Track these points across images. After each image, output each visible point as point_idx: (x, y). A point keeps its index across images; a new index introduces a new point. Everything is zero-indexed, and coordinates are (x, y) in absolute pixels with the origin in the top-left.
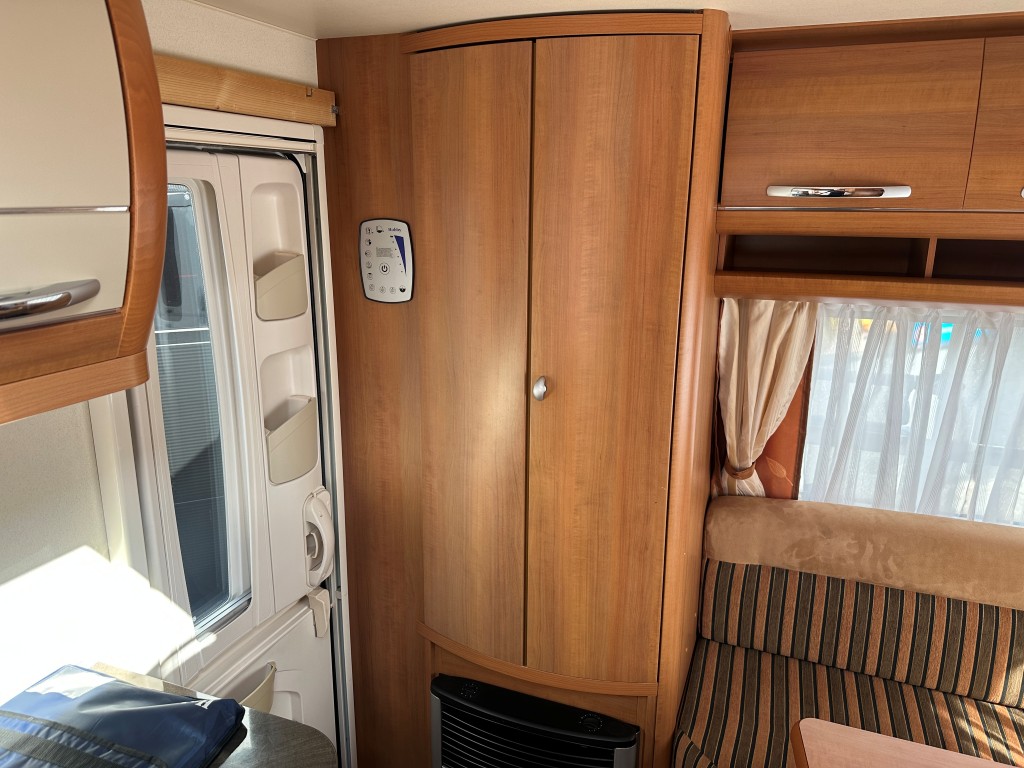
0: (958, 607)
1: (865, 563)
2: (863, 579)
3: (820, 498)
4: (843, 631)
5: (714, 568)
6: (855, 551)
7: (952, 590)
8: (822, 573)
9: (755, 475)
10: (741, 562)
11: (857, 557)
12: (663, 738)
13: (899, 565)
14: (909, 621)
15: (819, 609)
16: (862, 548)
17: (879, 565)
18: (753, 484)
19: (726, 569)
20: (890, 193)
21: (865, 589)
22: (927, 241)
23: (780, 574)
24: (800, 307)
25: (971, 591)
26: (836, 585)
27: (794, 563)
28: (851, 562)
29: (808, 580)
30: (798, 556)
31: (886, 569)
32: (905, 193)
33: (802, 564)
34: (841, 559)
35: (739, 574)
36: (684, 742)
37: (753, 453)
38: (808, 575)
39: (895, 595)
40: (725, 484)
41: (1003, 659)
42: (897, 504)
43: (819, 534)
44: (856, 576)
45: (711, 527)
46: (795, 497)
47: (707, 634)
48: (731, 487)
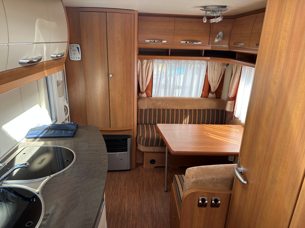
0: (177, 110)
1: (164, 105)
2: (163, 108)
3: (156, 96)
4: (161, 117)
5: (139, 110)
6: (162, 104)
7: (176, 108)
8: (157, 108)
9: (145, 93)
10: (144, 108)
11: (162, 105)
12: (135, 136)
13: (168, 105)
14: (170, 114)
15: (157, 114)
16: (163, 103)
17: (166, 105)
18: (145, 95)
19: (142, 110)
20: (163, 42)
21: (164, 110)
22: (169, 49)
23: (150, 110)
24: (151, 61)
25: (179, 107)
26: (159, 110)
27: (152, 107)
28: (161, 106)
29: (155, 110)
30: (153, 106)
31: (167, 106)
32: (165, 42)
33: (154, 107)
34: (160, 105)
35: (144, 111)
36: (138, 136)
37: (145, 89)
38: (155, 109)
39: (168, 110)
40: (140, 96)
41: (184, 117)
42: (167, 96)
43: (156, 101)
44: (162, 108)
45: (138, 103)
46: (152, 97)
47: (139, 123)
48: (141, 96)
